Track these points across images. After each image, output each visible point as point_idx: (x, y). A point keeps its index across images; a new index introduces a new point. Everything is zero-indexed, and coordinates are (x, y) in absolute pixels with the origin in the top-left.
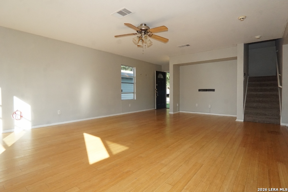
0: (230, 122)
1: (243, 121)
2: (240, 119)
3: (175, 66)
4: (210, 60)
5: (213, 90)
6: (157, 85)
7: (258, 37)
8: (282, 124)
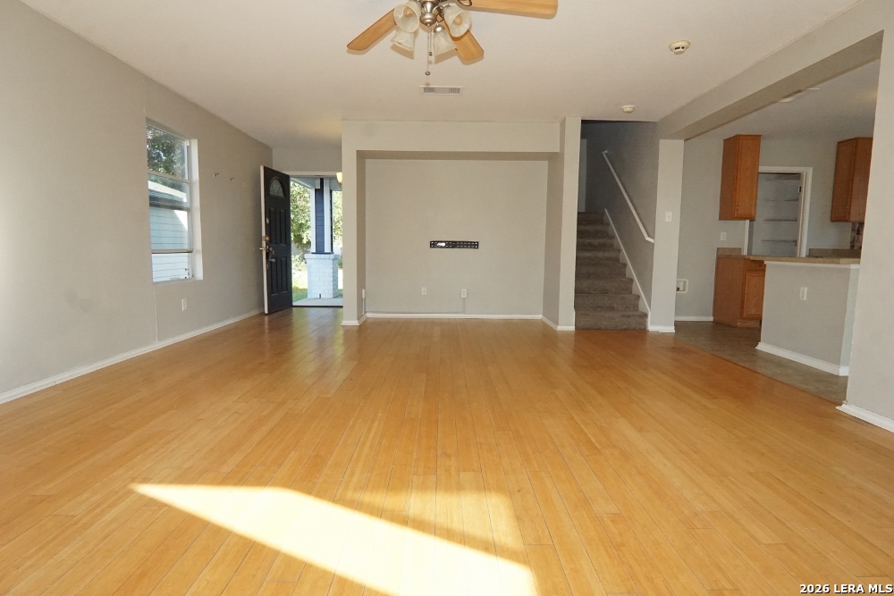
1: (572, 328)
2: (566, 323)
3: (362, 156)
4: (446, 152)
5: (474, 245)
6: (268, 221)
7: (628, 108)
8: (651, 328)
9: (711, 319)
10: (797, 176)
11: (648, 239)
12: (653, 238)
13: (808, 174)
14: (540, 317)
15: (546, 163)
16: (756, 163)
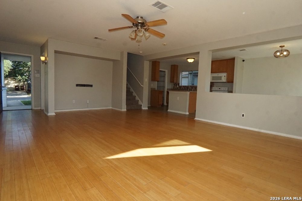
0: (121, 113)
1: (126, 110)
5: (91, 86)
7: (141, 52)
8: (143, 108)
9: (150, 106)
10: (164, 72)
11: (142, 86)
12: (143, 85)
13: (167, 71)
14: (111, 108)
15: (112, 62)
16: (159, 69)
